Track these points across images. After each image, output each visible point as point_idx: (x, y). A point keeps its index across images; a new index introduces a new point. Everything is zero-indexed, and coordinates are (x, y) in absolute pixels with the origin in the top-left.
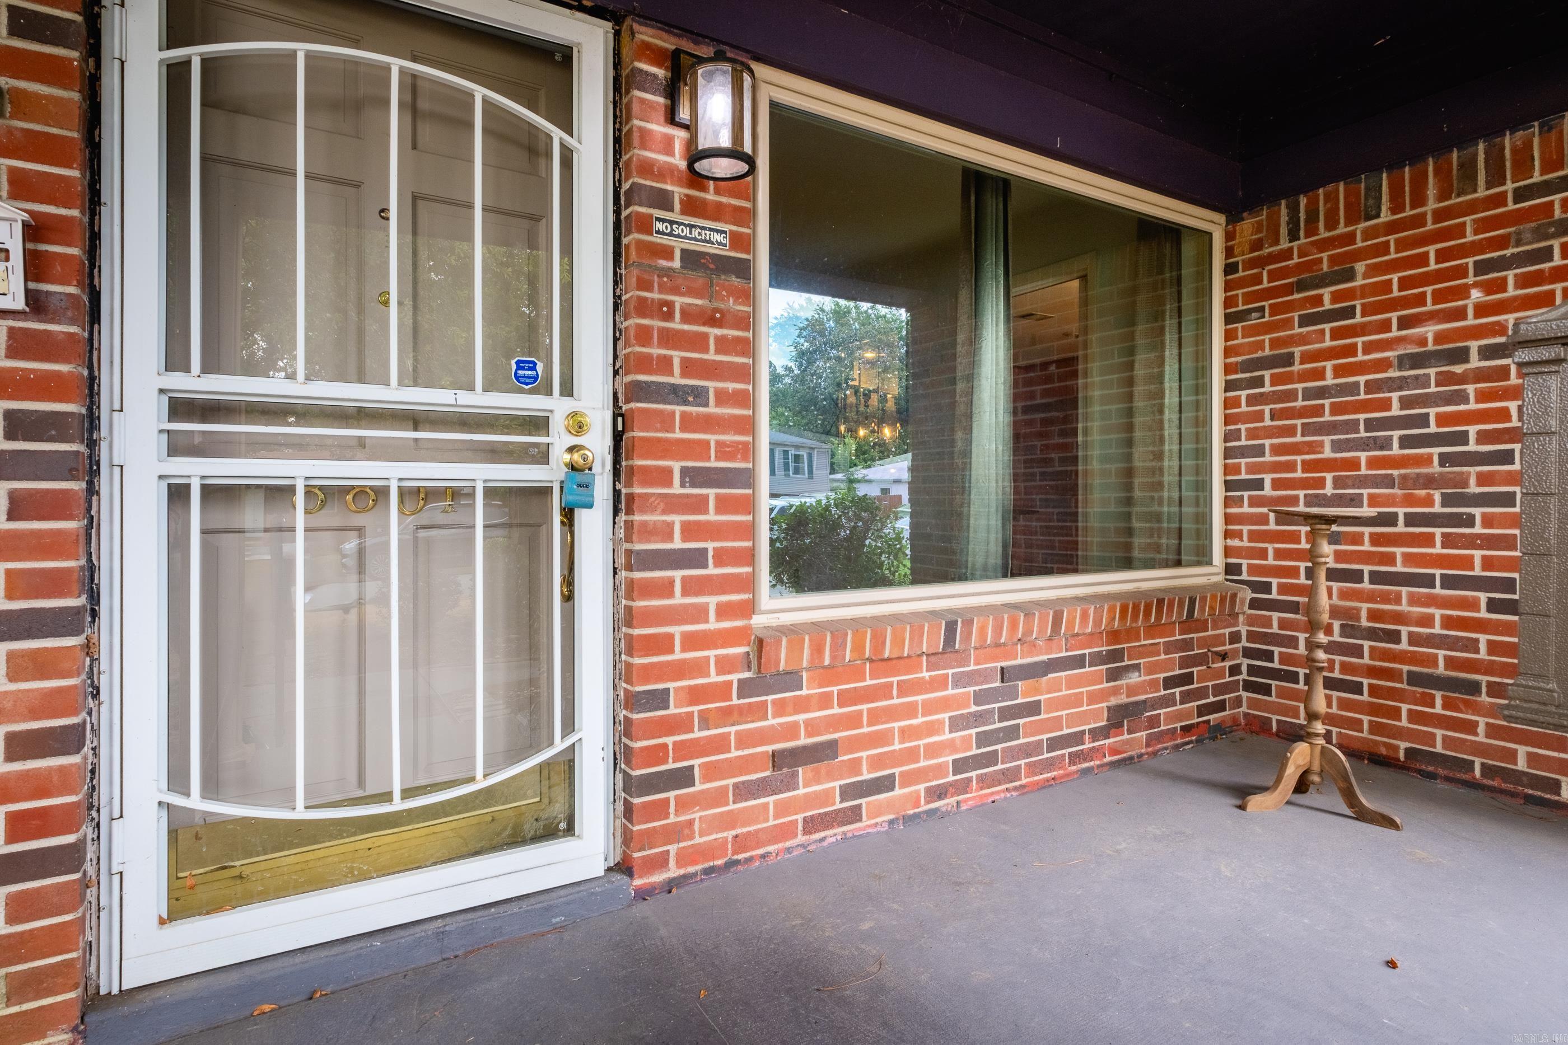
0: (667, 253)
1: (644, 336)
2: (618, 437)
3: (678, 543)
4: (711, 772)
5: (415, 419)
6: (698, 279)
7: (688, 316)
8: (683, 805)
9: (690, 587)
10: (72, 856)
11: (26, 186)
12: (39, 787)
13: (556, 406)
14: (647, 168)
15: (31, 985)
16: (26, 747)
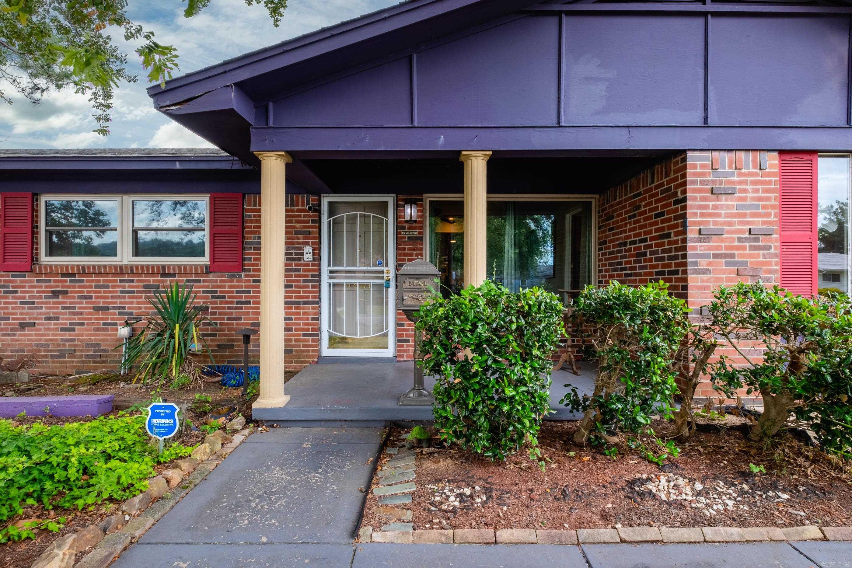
0: (405, 238)
1: (400, 255)
2: (396, 274)
4: (413, 341)
5: (365, 272)
6: (411, 242)
7: (409, 250)
8: (407, 346)
10: (317, 335)
11: (313, 243)
12: (314, 325)
13: (384, 269)
14: (400, 222)
15: (313, 351)
16: (313, 319)
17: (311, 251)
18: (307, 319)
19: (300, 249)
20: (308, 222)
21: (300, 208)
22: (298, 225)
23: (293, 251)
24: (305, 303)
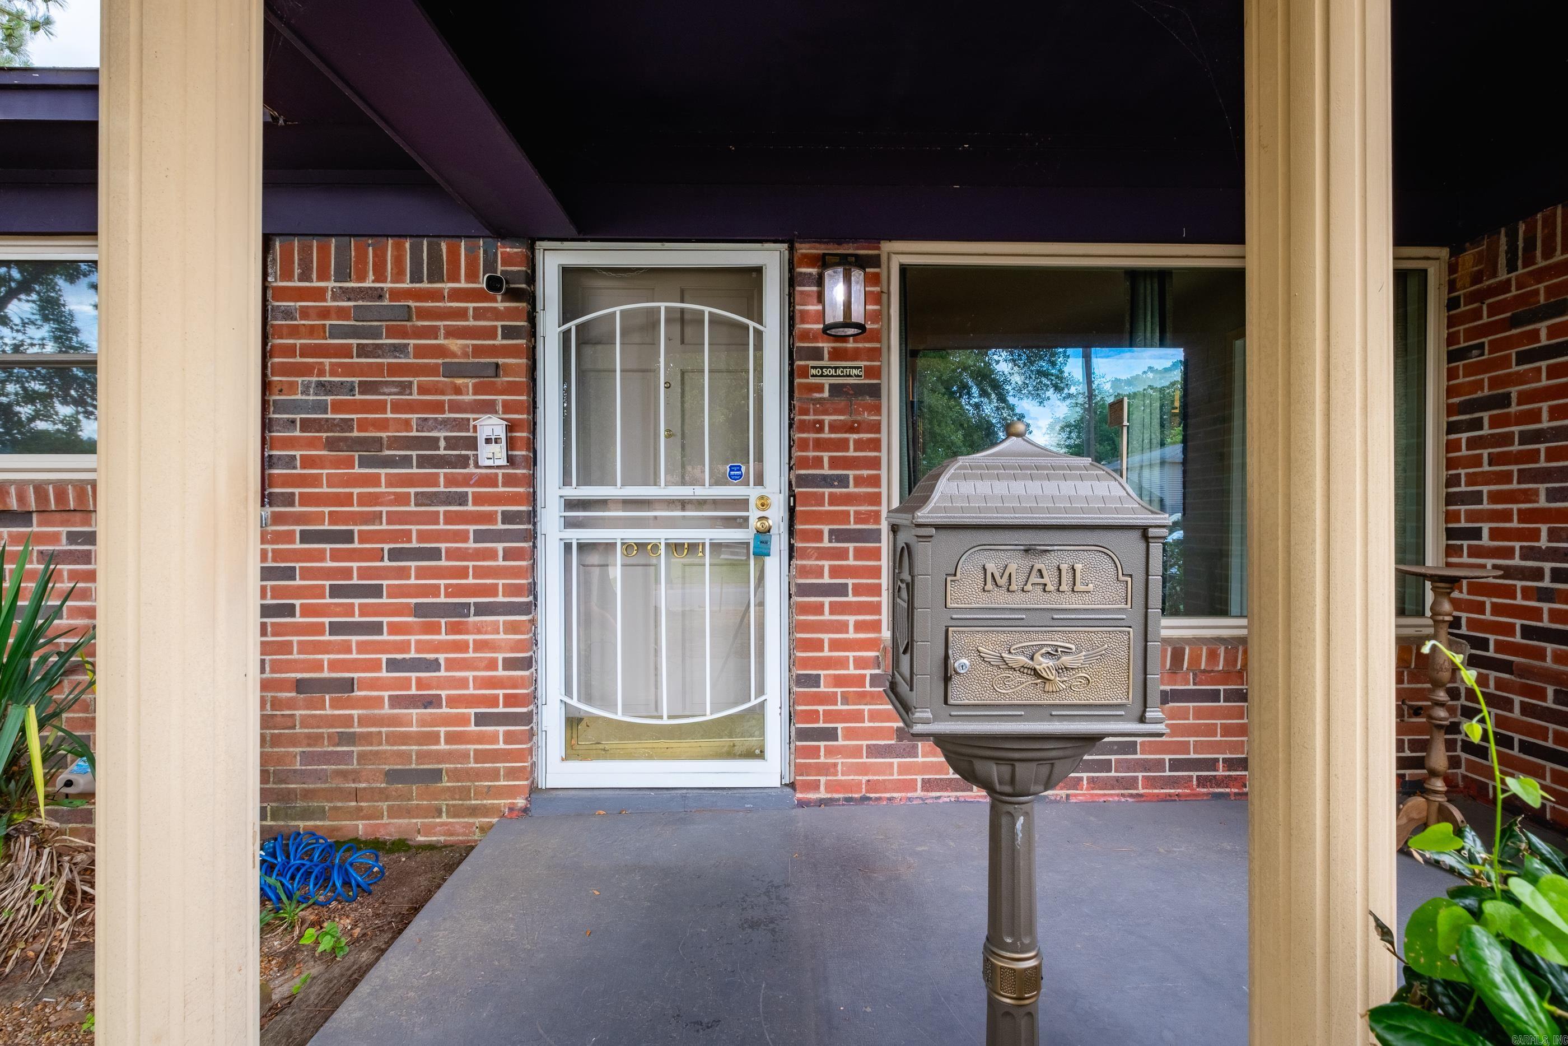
0: (820, 388)
1: (804, 445)
2: (792, 511)
3: (826, 580)
4: (850, 734)
6: (841, 402)
7: (833, 428)
8: (830, 752)
9: (835, 609)
10: (527, 719)
11: (508, 407)
12: (514, 683)
13: (752, 493)
14: (805, 336)
15: (511, 774)
16: (510, 664)
17: (500, 432)
18: (492, 665)
19: (462, 425)
20: (491, 333)
21: (463, 285)
22: (455, 344)
23: (442, 434)
24: (482, 610)
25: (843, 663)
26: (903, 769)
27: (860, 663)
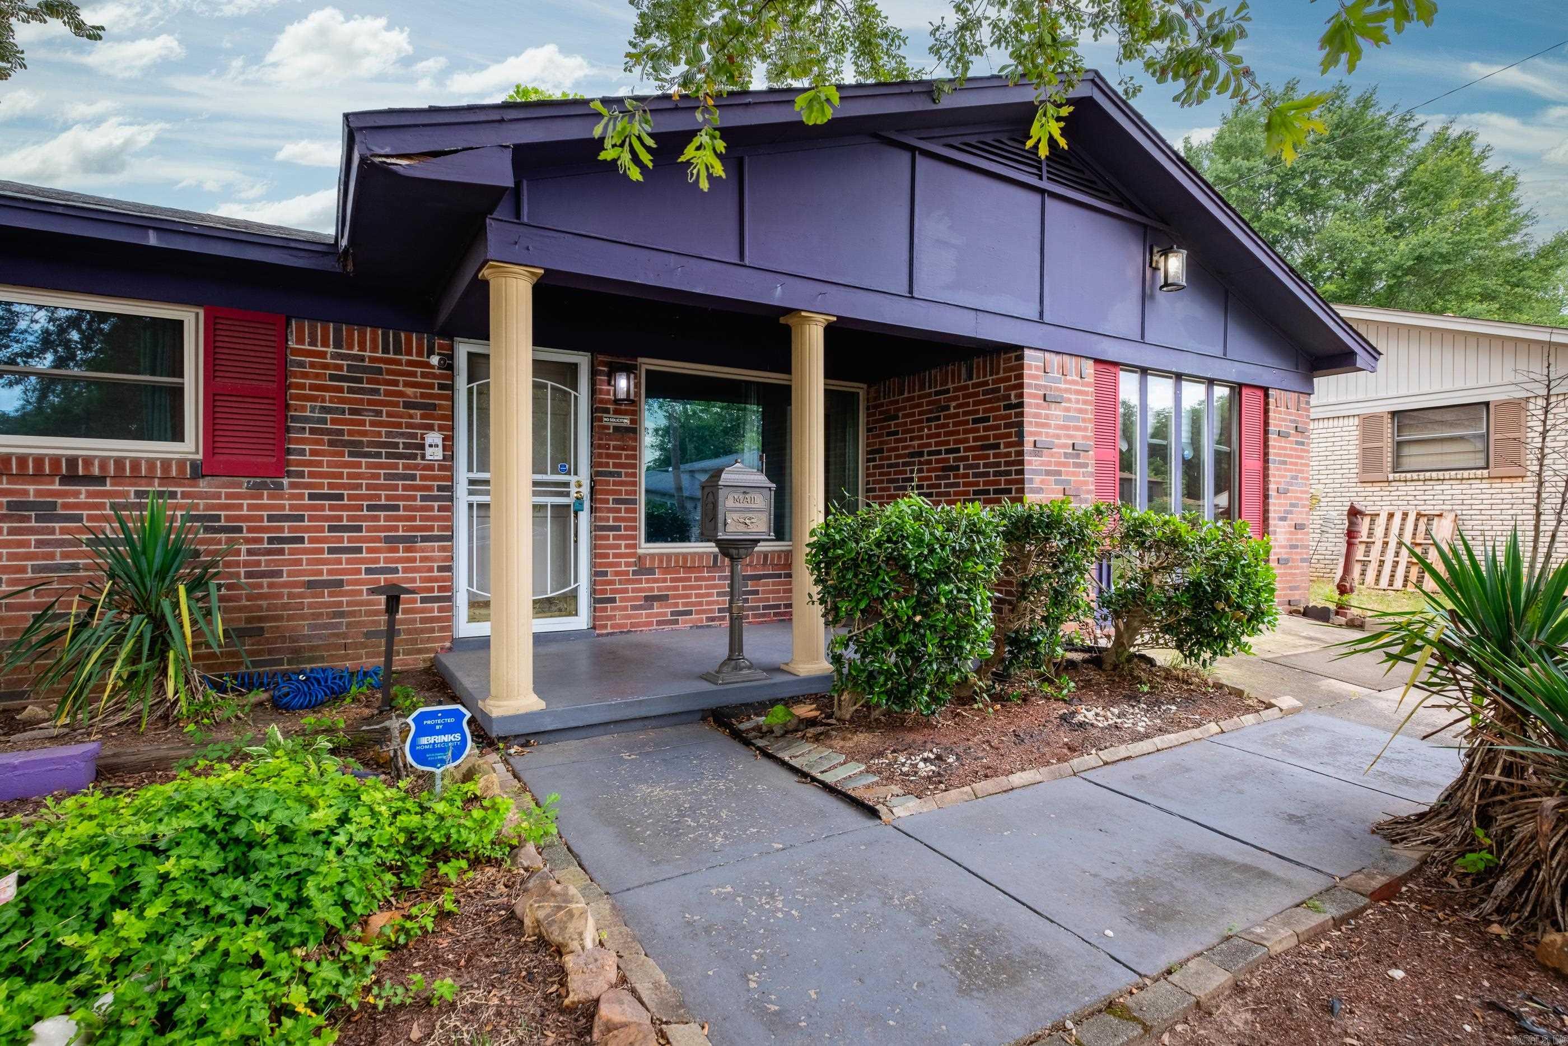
0: (608, 427)
1: (600, 456)
2: (592, 488)
3: (611, 523)
4: (622, 600)
5: (535, 483)
6: (618, 435)
7: (615, 448)
8: (613, 609)
9: (615, 538)
10: (449, 599)
11: (441, 428)
12: (444, 579)
13: (572, 479)
14: (602, 401)
15: (442, 629)
16: (441, 569)
17: (439, 442)
18: (431, 569)
19: (414, 436)
20: (431, 386)
21: (414, 358)
22: (410, 391)
23: (401, 441)
24: (424, 539)
25: (619, 564)
26: (648, 616)
27: (627, 564)
